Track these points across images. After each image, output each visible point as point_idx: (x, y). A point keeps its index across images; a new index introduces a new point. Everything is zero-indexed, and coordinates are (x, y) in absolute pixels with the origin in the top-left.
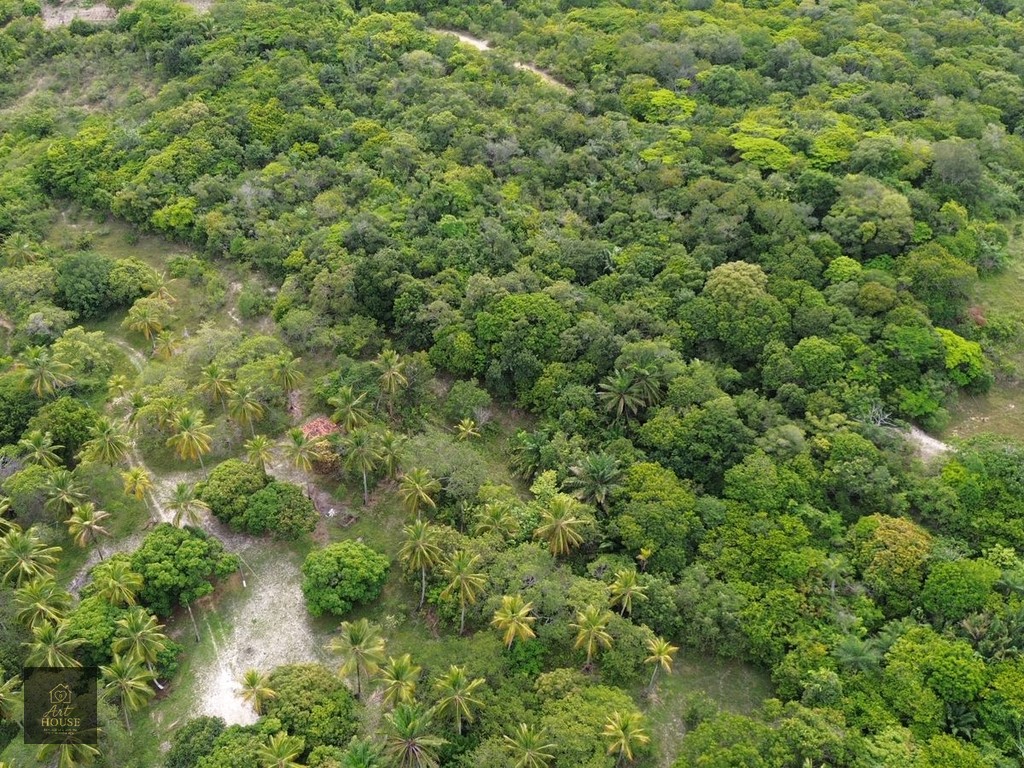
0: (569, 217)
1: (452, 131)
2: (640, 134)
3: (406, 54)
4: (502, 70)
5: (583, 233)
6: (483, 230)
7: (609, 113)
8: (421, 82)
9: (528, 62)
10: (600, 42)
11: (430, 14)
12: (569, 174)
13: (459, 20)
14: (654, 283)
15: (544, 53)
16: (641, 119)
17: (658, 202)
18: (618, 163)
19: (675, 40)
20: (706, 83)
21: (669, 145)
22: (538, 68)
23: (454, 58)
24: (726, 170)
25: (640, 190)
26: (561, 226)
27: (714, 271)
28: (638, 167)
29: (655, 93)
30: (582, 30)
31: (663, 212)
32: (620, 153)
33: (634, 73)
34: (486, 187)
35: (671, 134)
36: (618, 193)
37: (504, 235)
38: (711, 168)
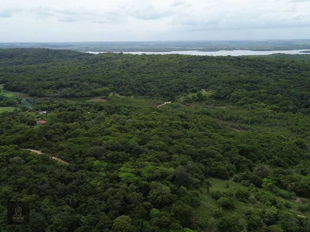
0: (67, 207)
1: (26, 183)
2: (90, 176)
3: (11, 158)
4: (45, 160)
5: (72, 212)
6: (35, 218)
7: (80, 171)
8: (16, 168)
9: (55, 156)
10: (78, 148)
11: (22, 144)
12: (66, 193)
13: (31, 145)
14: (96, 227)
15: (60, 153)
16: (91, 170)
17: (96, 198)
18: (83, 187)
19: (100, 145)
20: (110, 157)
21: (99, 179)
22: (58, 157)
23: (28, 158)
24: (117, 185)
25: (90, 195)
26: (64, 211)
27: (115, 220)
28: (89, 187)
29: (95, 162)
30: (72, 144)
31: (98, 201)
32: (84, 183)
33: (88, 156)
34: (37, 202)
35: (100, 175)
36: (83, 197)
37: (42, 218)
38: (113, 184)
